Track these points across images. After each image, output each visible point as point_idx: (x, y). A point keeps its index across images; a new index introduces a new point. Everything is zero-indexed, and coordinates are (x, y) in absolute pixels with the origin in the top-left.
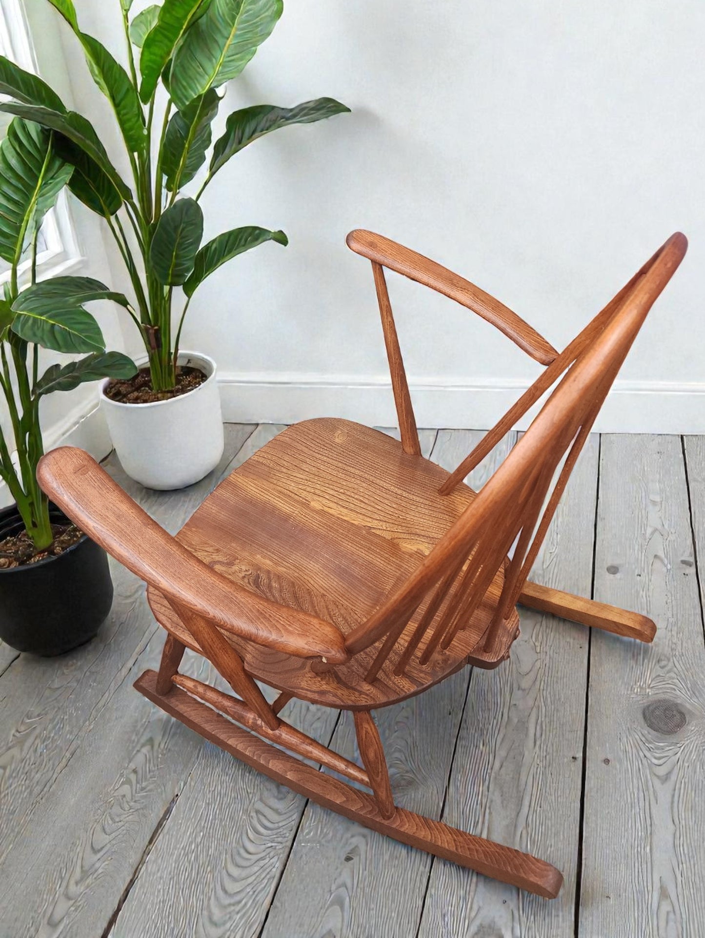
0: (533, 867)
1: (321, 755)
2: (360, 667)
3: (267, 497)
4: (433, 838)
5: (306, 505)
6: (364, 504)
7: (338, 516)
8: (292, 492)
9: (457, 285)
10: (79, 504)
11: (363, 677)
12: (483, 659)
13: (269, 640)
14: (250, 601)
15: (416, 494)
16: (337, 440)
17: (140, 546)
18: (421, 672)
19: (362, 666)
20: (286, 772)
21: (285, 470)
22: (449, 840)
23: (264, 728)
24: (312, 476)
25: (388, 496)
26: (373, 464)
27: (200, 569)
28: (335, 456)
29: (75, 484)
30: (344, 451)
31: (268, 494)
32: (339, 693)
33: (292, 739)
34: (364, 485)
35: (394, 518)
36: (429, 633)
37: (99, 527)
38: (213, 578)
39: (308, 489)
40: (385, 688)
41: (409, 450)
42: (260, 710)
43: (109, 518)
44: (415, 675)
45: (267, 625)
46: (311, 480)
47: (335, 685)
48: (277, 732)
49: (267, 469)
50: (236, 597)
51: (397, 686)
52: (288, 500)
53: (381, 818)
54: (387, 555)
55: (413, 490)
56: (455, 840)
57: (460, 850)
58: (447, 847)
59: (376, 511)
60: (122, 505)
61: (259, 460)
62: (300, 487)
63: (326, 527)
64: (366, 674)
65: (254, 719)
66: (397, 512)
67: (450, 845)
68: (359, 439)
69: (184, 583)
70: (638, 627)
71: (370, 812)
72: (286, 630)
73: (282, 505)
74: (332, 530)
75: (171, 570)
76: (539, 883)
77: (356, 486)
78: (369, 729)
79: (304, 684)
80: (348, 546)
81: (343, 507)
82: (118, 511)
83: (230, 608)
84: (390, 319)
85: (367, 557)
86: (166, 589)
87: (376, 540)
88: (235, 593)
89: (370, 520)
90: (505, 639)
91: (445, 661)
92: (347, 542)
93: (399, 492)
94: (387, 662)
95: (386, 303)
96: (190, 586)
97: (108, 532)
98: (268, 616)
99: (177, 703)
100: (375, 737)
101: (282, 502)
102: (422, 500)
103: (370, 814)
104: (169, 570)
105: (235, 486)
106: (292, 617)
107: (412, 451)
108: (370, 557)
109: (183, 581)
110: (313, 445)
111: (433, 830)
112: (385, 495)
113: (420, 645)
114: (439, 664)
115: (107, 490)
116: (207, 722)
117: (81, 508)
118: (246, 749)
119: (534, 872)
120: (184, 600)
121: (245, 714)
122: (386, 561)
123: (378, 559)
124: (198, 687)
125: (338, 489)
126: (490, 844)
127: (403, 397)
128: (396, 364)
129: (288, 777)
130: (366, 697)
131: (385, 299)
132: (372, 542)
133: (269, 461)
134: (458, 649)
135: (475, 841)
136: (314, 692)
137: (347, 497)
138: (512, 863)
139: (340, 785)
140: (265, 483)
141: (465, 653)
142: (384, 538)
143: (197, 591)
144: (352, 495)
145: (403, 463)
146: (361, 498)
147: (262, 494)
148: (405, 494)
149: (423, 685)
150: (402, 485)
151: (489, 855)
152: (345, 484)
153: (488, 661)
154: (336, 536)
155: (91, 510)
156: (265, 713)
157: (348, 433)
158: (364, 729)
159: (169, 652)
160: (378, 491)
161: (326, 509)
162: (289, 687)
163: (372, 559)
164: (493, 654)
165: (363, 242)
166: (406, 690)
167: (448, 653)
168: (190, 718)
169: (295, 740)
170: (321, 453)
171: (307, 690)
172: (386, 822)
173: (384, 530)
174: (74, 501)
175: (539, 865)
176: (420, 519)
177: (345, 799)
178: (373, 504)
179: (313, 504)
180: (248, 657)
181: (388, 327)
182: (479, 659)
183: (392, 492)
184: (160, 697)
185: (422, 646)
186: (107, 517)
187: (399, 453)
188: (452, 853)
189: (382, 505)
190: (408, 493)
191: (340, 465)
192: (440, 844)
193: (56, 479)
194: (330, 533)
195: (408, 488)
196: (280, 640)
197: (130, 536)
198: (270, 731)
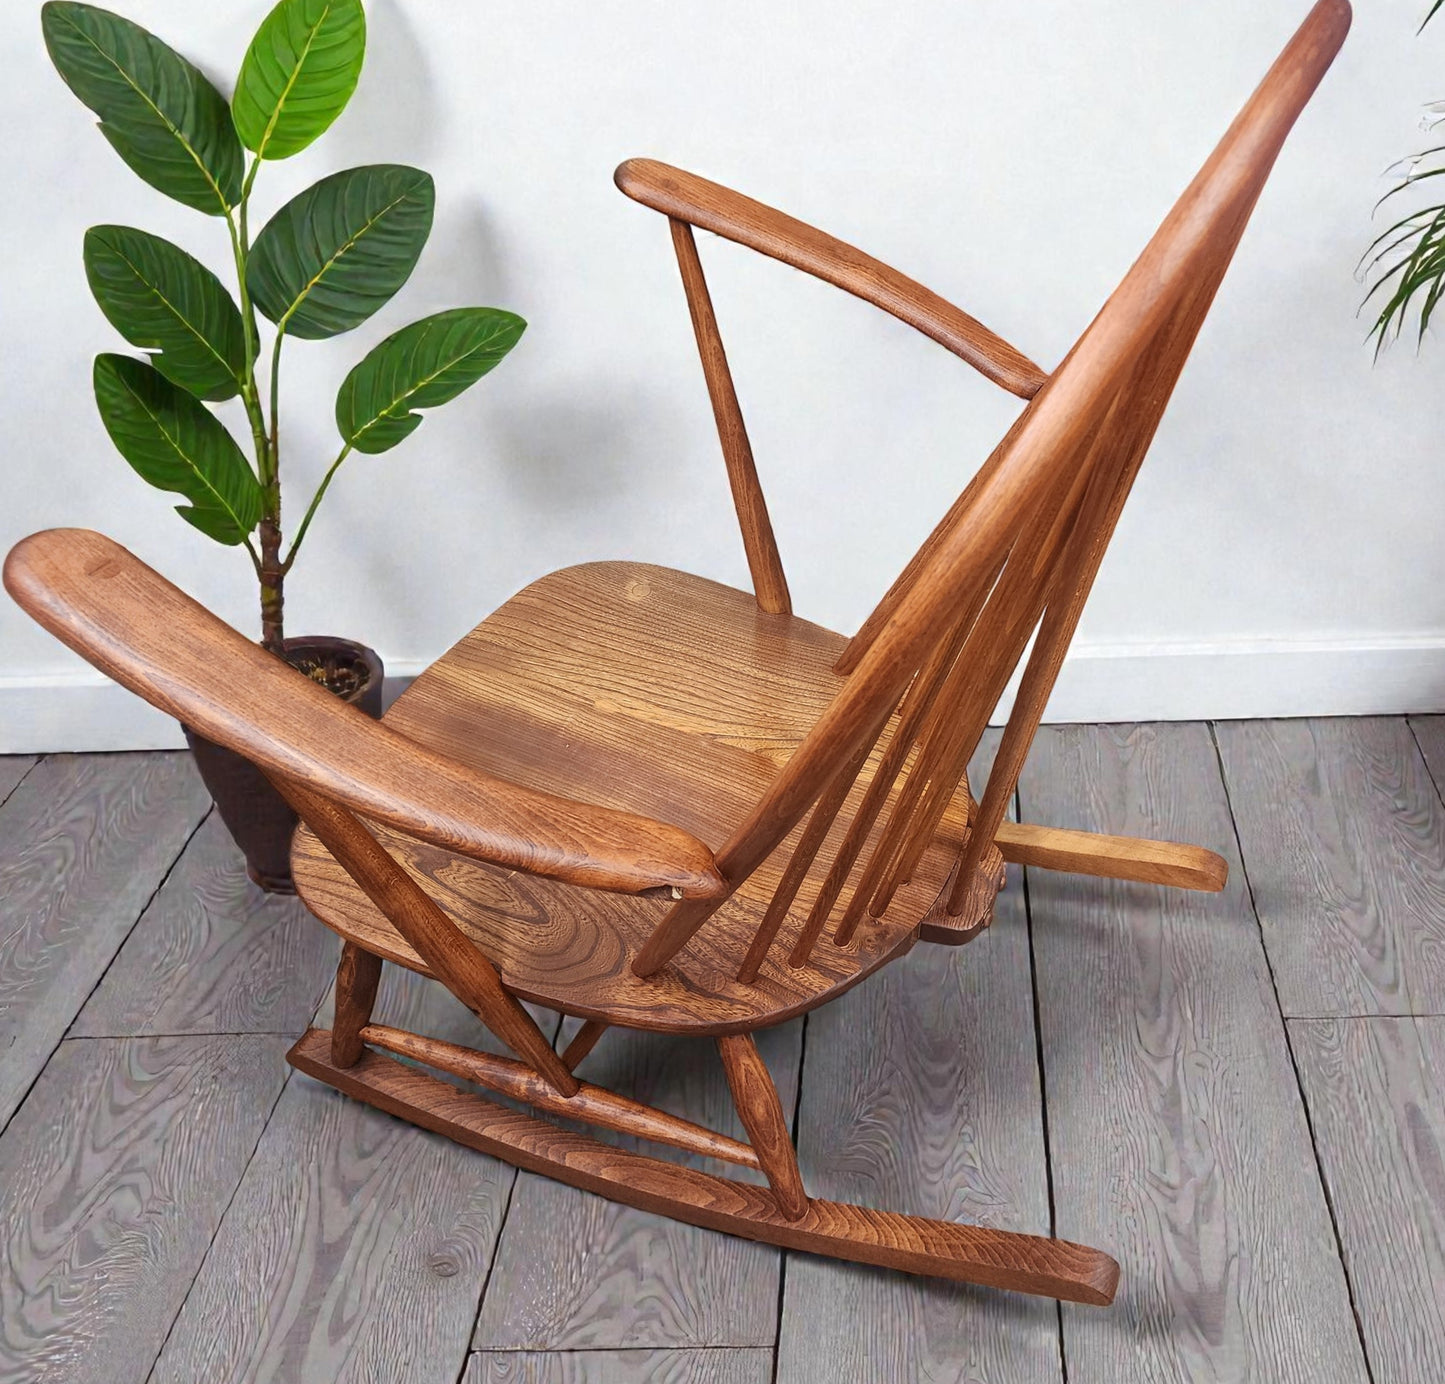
0: (1069, 1258)
1: (662, 1127)
2: (724, 960)
3: (509, 697)
4: (883, 1238)
5: (587, 707)
6: (697, 699)
7: (651, 720)
8: (557, 688)
9: (845, 258)
10: (106, 631)
11: (734, 975)
12: (949, 927)
13: (559, 865)
14: (510, 797)
15: (793, 676)
16: (631, 597)
17: (255, 705)
18: (841, 957)
19: (728, 959)
20: (598, 1169)
21: (537, 653)
22: (911, 1237)
23: (550, 1096)
24: (591, 659)
25: (740, 683)
26: (705, 633)
27: (394, 743)
28: (632, 623)
29: (92, 595)
30: (648, 614)
31: (510, 692)
32: (692, 1005)
33: (606, 1108)
34: (693, 667)
35: (756, 717)
36: (847, 894)
37: (159, 674)
38: (424, 759)
39: (588, 681)
40: (777, 990)
41: (771, 605)
42: (540, 1061)
43: (179, 657)
44: (829, 963)
45: (551, 836)
46: (591, 665)
47: (682, 994)
48: (576, 1100)
49: (502, 652)
50: (478, 790)
51: (799, 984)
52: (551, 701)
53: (784, 1220)
54: (752, 778)
55: (787, 670)
56: (922, 1237)
57: (933, 1250)
58: (909, 1249)
59: (721, 708)
60: (205, 631)
61: (485, 638)
62: (571, 678)
63: (629, 739)
64: (738, 970)
65: (530, 1082)
66: (760, 708)
67: (915, 1245)
68: (673, 592)
69: (363, 770)
70: (1198, 867)
71: (762, 1214)
72: (593, 843)
73: (540, 709)
74: (642, 745)
75: (332, 746)
76: (1082, 1282)
77: (678, 671)
78: (752, 1066)
79: (622, 998)
80: (676, 768)
81: (658, 705)
82: (197, 644)
83: (468, 811)
84: (714, 342)
85: (716, 783)
86: (326, 784)
87: (728, 755)
88: (475, 784)
89: (712, 723)
90: (982, 892)
91: (882, 935)
92: (674, 762)
93: (761, 675)
94: (775, 947)
95: (706, 308)
96: (378, 774)
97: (180, 683)
98: (551, 821)
99: (376, 1078)
100: (763, 1081)
101: (540, 704)
102: (804, 685)
103: (762, 1216)
104: (327, 747)
105: (443, 683)
106: (601, 821)
107: (776, 606)
108: (719, 783)
109: (360, 766)
110: (585, 608)
111: (880, 1225)
112: (735, 681)
113: (833, 915)
114: (869, 941)
115: (167, 605)
116: (439, 1104)
117: (112, 638)
118: (519, 1140)
119: (1071, 1266)
120: (367, 801)
121: (510, 1076)
122: (752, 786)
123: (736, 785)
124: (415, 1042)
125: (645, 678)
126: (986, 1233)
127: (751, 501)
128: (733, 435)
129: (603, 1177)
130: (743, 1007)
131: (702, 300)
132: (721, 759)
133: (503, 639)
134: (901, 914)
135: (959, 1232)
136: (645, 1009)
137: (664, 689)
138: (1029, 1257)
139: (701, 1178)
140: (501, 675)
141: (915, 920)
142: (743, 750)
143: (393, 783)
144: (673, 684)
145: (761, 627)
146: (691, 690)
147: (499, 693)
148: (771, 677)
149: (846, 977)
150: (764, 663)
151: (987, 1250)
152: (656, 668)
153: (957, 929)
154: (651, 753)
155: (136, 643)
156: (551, 1065)
157: (649, 585)
158: (743, 1067)
159: (348, 983)
160: (722, 677)
161: (627, 711)
162: (593, 1006)
163: (724, 786)
164: (964, 918)
165: (648, 179)
166: (816, 989)
167: (884, 922)
168: (405, 1101)
169: (611, 1108)
170: (604, 620)
171: (629, 1007)
172: (794, 1226)
173: (740, 738)
174: (96, 626)
175: (1080, 1253)
176: (804, 716)
177: (714, 1199)
178: (713, 698)
179: (599, 704)
180: (508, 964)
181: (712, 360)
182: (940, 928)
183: (749, 675)
184: (341, 1071)
185: (836, 916)
186: (174, 654)
187: (753, 611)
188: (919, 1256)
189: (731, 697)
190: (777, 675)
191: (643, 637)
192: (896, 1246)
193: (47, 587)
194: (640, 749)
195: (775, 667)
196: (582, 862)
197: (230, 688)
198: (562, 1100)
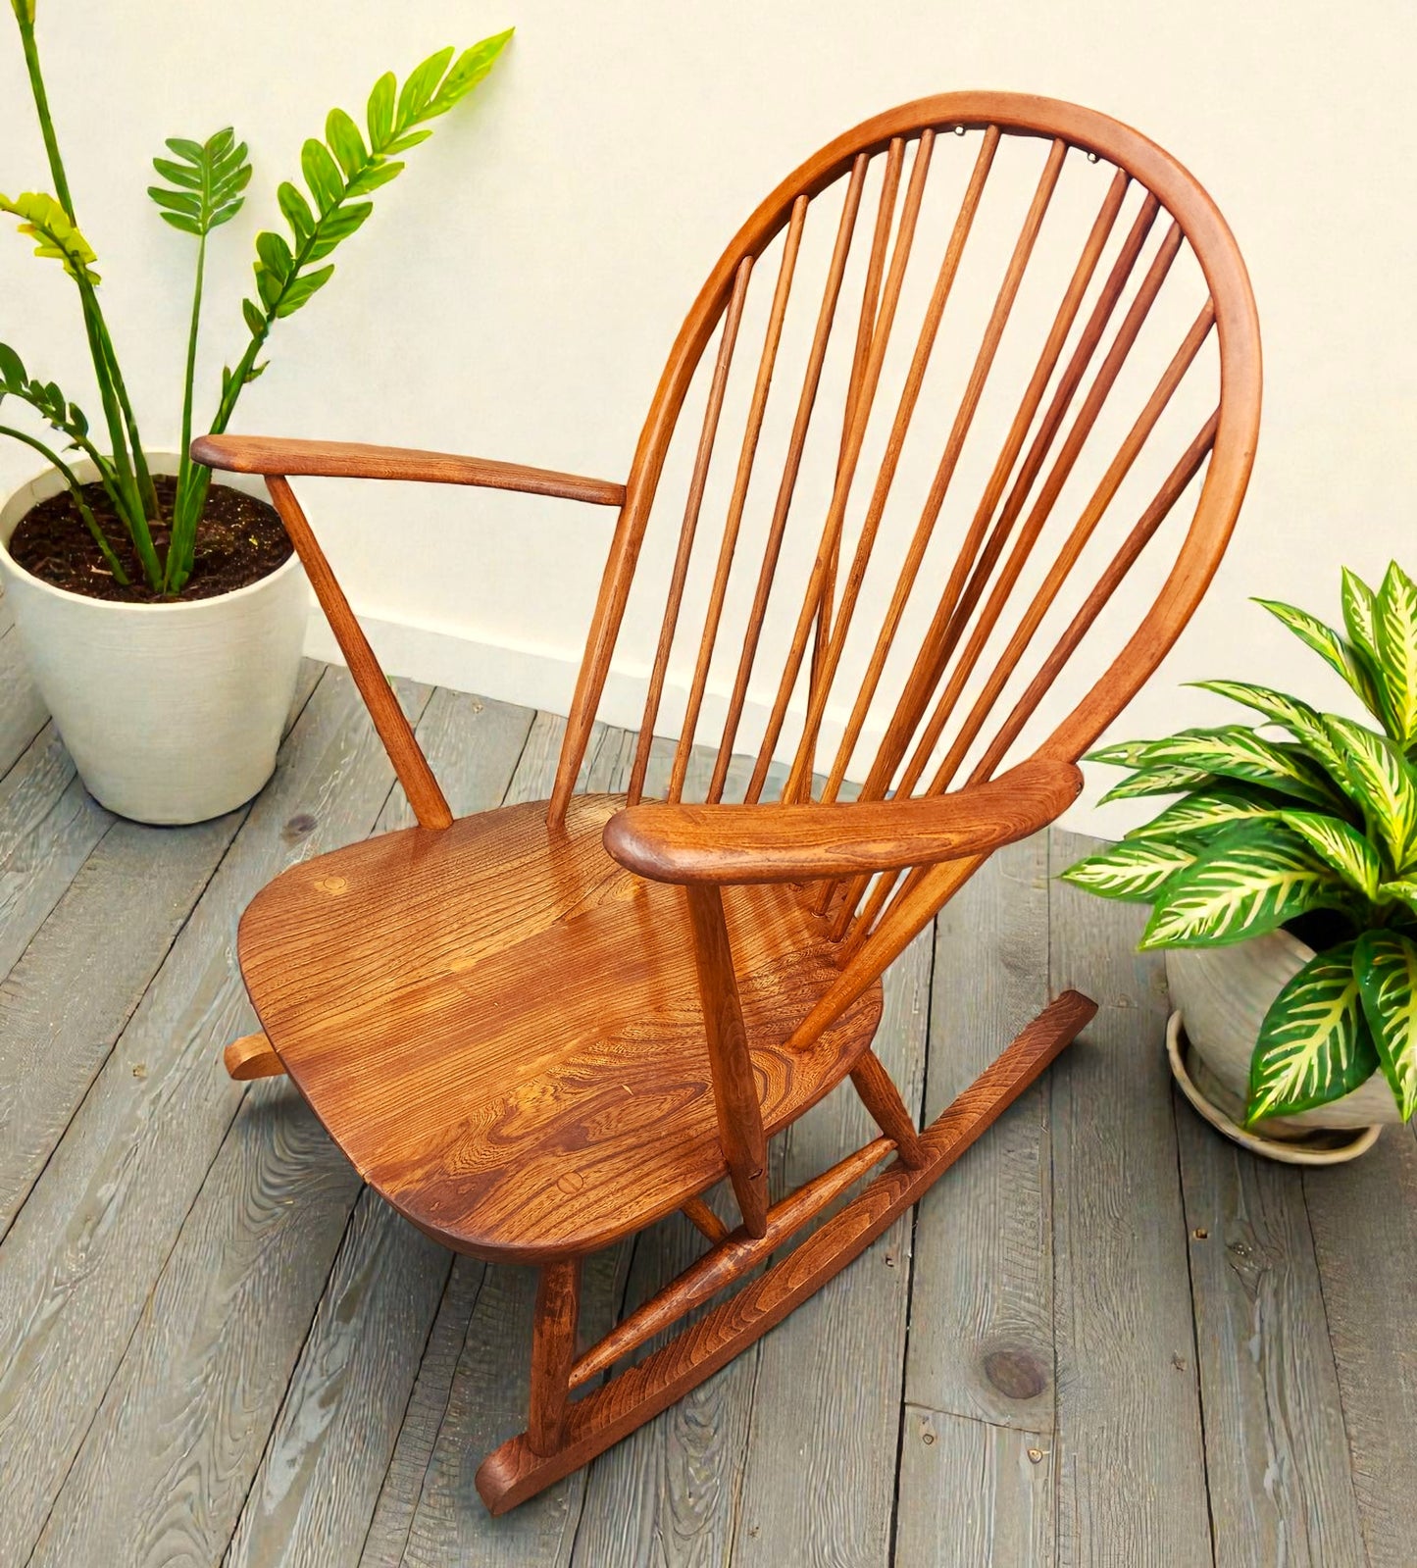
5: (451, 977)
6: (505, 911)
7: (508, 945)
8: (406, 986)
16: (335, 893)
21: (342, 981)
23: (753, 1249)
24: (388, 951)
25: (512, 879)
34: (466, 896)
39: (415, 964)
48: (770, 1231)
59: (530, 903)
62: (400, 973)
63: (522, 966)
68: (358, 867)
71: (903, 1185)
74: (533, 961)
77: (461, 906)
81: (492, 935)
89: (542, 915)
93: (515, 864)
103: (906, 1186)
112: (507, 881)
118: (721, 1341)
125: (449, 929)
135: (1004, 1062)
137: (475, 923)
142: (594, 911)
144: (475, 916)
146: (492, 909)
150: (506, 856)
152: (443, 918)
157: (330, 875)
160: (495, 886)
161: (482, 955)
170: (346, 921)
173: (576, 906)
178: (514, 901)
179: (456, 968)
183: (509, 871)
189: (523, 892)
191: (396, 908)
194: (538, 964)
198: (762, 1242)
